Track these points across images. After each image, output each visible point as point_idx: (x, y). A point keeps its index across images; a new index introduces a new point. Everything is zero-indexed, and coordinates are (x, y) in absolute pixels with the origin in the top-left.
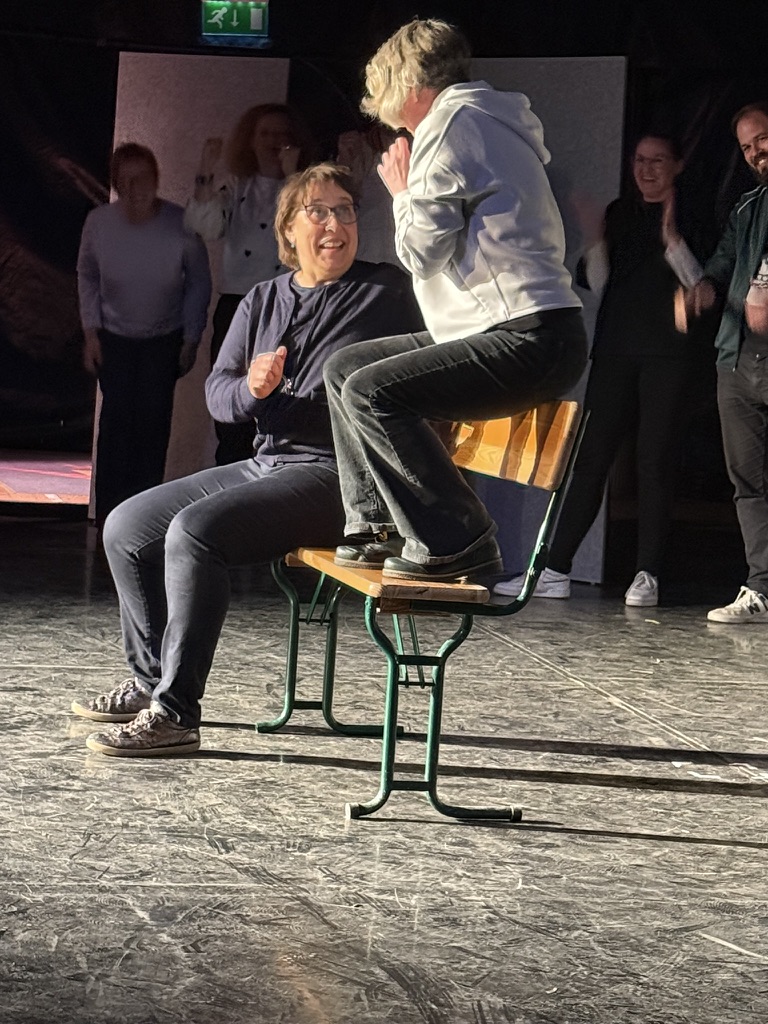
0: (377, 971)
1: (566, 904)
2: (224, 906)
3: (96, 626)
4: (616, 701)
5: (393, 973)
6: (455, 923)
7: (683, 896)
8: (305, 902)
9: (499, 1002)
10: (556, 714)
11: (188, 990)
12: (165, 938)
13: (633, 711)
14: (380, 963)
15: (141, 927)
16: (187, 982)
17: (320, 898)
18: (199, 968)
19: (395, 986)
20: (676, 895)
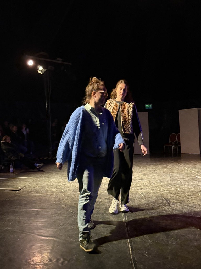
0: (163, 199)
1: (183, 191)
2: (148, 193)
3: (138, 166)
4: (191, 170)
5: (165, 199)
6: (172, 194)
7: (196, 190)
8: (156, 192)
9: (175, 201)
10: (184, 172)
11: (144, 201)
12: (143, 196)
13: (192, 171)
14: (164, 198)
15: (140, 195)
16: (145, 200)
17: (158, 192)
18: (146, 199)
19: (165, 200)
20: (195, 190)
